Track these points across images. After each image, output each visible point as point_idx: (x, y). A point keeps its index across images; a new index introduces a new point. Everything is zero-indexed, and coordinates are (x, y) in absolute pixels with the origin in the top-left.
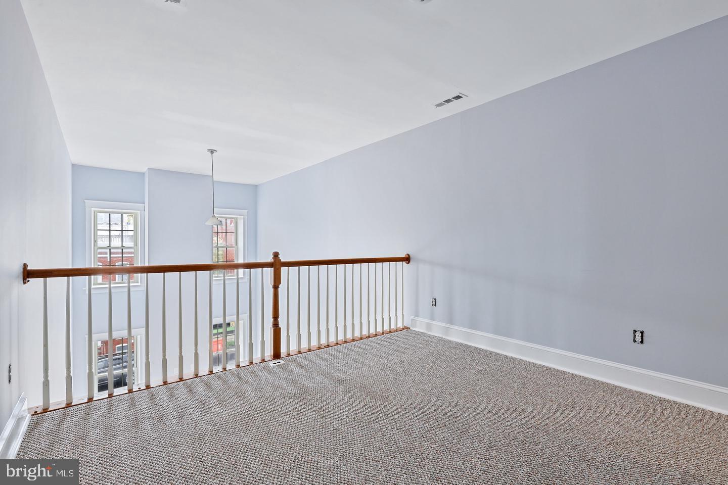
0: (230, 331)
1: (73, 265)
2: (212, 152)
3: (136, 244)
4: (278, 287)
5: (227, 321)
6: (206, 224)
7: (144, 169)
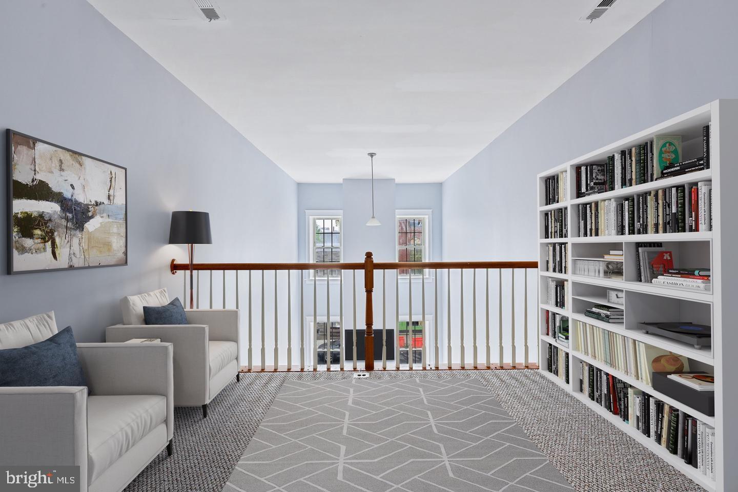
0: (418, 330)
1: (299, 260)
2: (372, 155)
3: (341, 245)
4: (372, 291)
5: (413, 320)
6: (367, 225)
7: (341, 181)
